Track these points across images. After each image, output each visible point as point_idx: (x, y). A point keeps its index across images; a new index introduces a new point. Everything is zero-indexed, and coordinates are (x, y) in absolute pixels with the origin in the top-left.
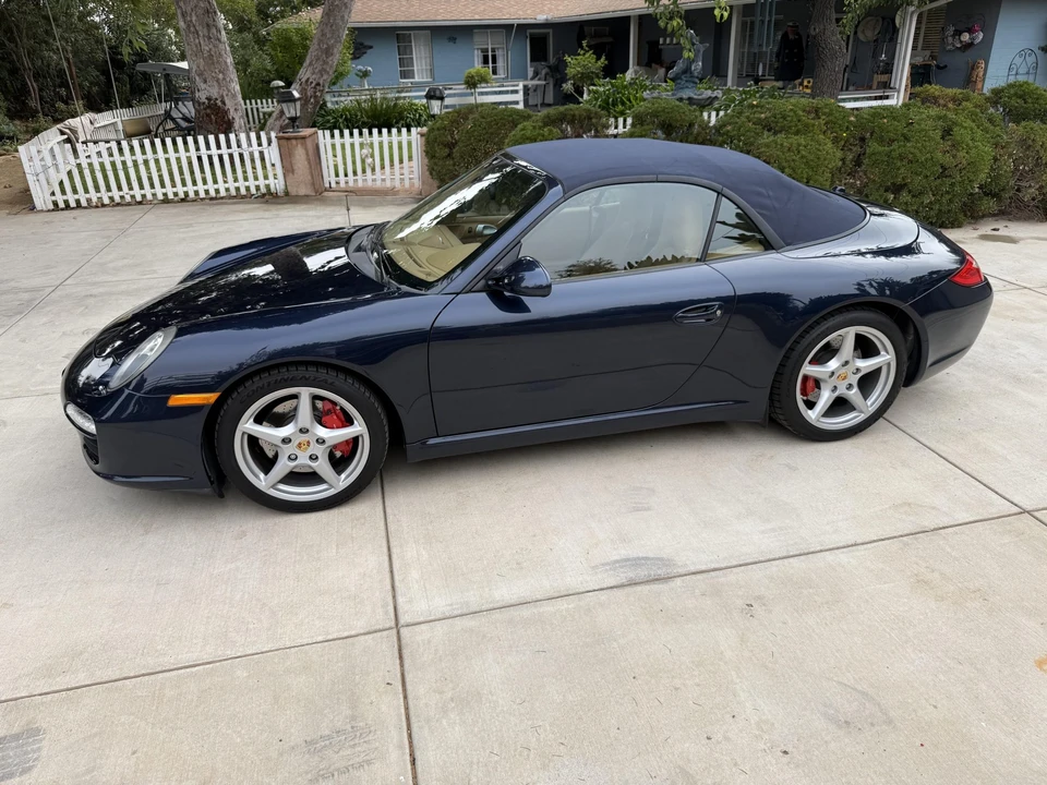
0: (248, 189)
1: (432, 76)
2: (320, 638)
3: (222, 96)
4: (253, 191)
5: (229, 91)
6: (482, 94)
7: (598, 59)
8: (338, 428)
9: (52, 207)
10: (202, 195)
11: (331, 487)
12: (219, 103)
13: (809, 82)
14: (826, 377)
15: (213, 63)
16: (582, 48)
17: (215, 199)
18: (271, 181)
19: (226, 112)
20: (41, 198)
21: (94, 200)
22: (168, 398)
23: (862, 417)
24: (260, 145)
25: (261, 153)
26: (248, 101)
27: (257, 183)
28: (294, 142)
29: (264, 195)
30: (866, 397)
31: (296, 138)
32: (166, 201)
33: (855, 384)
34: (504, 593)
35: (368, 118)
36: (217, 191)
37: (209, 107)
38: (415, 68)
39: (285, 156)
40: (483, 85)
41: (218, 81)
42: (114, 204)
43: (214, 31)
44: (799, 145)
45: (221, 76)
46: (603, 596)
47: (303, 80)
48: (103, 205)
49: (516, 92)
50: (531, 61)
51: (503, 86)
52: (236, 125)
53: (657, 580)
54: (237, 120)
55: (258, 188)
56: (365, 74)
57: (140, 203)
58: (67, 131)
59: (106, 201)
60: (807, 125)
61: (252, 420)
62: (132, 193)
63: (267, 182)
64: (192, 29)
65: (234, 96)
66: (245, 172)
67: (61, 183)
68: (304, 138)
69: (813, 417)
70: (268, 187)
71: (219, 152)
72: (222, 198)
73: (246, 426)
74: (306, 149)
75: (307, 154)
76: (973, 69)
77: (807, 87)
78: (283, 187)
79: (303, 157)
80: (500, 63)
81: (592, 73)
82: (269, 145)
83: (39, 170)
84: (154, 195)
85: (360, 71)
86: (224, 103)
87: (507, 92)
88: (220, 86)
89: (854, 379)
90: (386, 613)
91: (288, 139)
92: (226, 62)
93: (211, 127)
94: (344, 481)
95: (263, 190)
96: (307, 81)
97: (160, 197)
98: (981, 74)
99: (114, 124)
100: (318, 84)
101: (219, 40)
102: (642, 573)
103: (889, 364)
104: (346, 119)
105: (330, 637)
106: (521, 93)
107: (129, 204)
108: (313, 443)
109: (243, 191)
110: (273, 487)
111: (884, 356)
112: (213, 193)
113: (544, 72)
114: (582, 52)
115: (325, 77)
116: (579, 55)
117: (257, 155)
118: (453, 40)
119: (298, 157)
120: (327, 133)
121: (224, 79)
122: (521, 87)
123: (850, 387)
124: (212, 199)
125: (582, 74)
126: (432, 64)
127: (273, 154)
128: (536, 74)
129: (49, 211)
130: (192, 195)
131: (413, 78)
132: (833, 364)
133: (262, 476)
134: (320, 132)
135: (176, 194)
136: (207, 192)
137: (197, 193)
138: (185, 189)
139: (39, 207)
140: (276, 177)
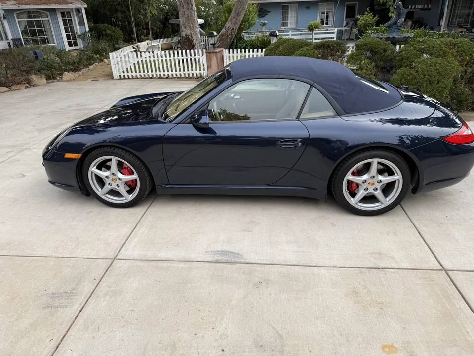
0: (193, 74)
1: (297, 25)
2: (86, 257)
3: (191, 34)
4: (195, 75)
5: (194, 32)
6: (316, 34)
7: (374, 17)
8: (128, 175)
9: (119, 78)
10: (175, 76)
11: (126, 199)
12: (190, 37)
14: (360, 183)
15: (189, 20)
16: (367, 12)
17: (180, 78)
18: (202, 71)
19: (192, 41)
20: (116, 74)
21: (134, 76)
22: (65, 154)
23: (383, 206)
24: (199, 55)
25: (199, 60)
26: (202, 36)
27: (196, 72)
28: (212, 54)
29: (199, 77)
30: (386, 196)
31: (213, 53)
32: (161, 78)
33: (378, 188)
34: (163, 255)
35: (260, 44)
36: (180, 75)
37: (186, 38)
38: (289, 22)
39: (209, 60)
40: (316, 30)
41: (190, 27)
42: (142, 78)
43: (190, 6)
44: (437, 63)
45: (191, 25)
46: (201, 264)
47: (227, 27)
48: (137, 78)
49: (334, 33)
50: (346, 18)
51: (328, 30)
52: (196, 47)
53: (229, 262)
54: (197, 44)
55: (197, 74)
56: (264, 24)
57: (151, 78)
58: (136, 47)
59: (139, 76)
60: (445, 53)
61: (95, 167)
62: (148, 73)
63: (200, 72)
64: (182, 5)
65: (197, 34)
66: (196, 67)
67: (127, 69)
68: (216, 53)
69: (353, 202)
70: (201, 74)
71: (183, 58)
72: (182, 78)
73: (93, 169)
74: (217, 58)
75: (217, 60)
78: (207, 74)
79: (216, 61)
80: (330, 19)
81: (370, 24)
82: (203, 55)
83: (116, 63)
84: (156, 75)
85: (262, 23)
86: (192, 37)
87: (328, 33)
88: (191, 30)
89: (378, 186)
90: (114, 252)
91: (210, 53)
92: (194, 19)
93: (186, 47)
94: (131, 197)
95: (199, 75)
96: (228, 28)
97: (159, 76)
99: (158, 45)
100: (233, 29)
101: (192, 10)
102: (225, 258)
103: (399, 180)
104: (251, 45)
105: (89, 257)
106: (336, 33)
107: (147, 78)
108: (118, 180)
109: (191, 75)
110: (104, 195)
111: (396, 176)
112: (179, 76)
113: (351, 23)
114: (366, 13)
115: (236, 26)
116: (365, 15)
117: (197, 60)
118: (308, 8)
119: (213, 61)
120: (227, 51)
121: (193, 26)
122: (336, 30)
123: (376, 190)
124: (178, 78)
125: (365, 24)
126: (297, 20)
127: (204, 60)
128: (347, 24)
129: (118, 79)
130: (171, 76)
131: (288, 26)
132: (365, 177)
133: (100, 190)
134: (224, 51)
135: (164, 75)
136: (176, 75)
137: (172, 75)
138: (168, 73)
139: (115, 78)
140: (204, 70)
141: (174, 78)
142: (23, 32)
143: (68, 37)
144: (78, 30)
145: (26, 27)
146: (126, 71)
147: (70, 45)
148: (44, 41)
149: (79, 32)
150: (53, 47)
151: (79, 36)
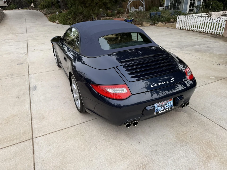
2: (29, 71)
4: (216, 33)
18: (221, 32)
20: (177, 26)
21: (185, 28)
23: (79, 108)
24: (222, 22)
25: (222, 24)
27: (217, 31)
29: (218, 35)
34: (32, 80)
39: (226, 25)
48: (186, 30)
57: (192, 31)
58: (208, 14)
59: (187, 29)
62: (191, 28)
63: (220, 32)
70: (219, 33)
71: (212, 22)
72: (208, 33)
78: (223, 34)
82: (225, 22)
83: (179, 21)
84: (195, 30)
95: (218, 33)
97: (196, 30)
102: (32, 88)
107: (190, 31)
109: (213, 33)
112: (206, 32)
117: (220, 24)
127: (224, 25)
135: (199, 30)
136: (205, 31)
137: (203, 31)
138: (201, 30)
139: (176, 28)
140: (222, 31)
141: (203, 33)
142: (171, 3)
143: (190, 7)
144: (196, 3)
145: (173, 2)
146: (187, 26)
147: (190, 10)
148: (178, 8)
149: (196, 5)
150: (181, 11)
151: (196, 6)
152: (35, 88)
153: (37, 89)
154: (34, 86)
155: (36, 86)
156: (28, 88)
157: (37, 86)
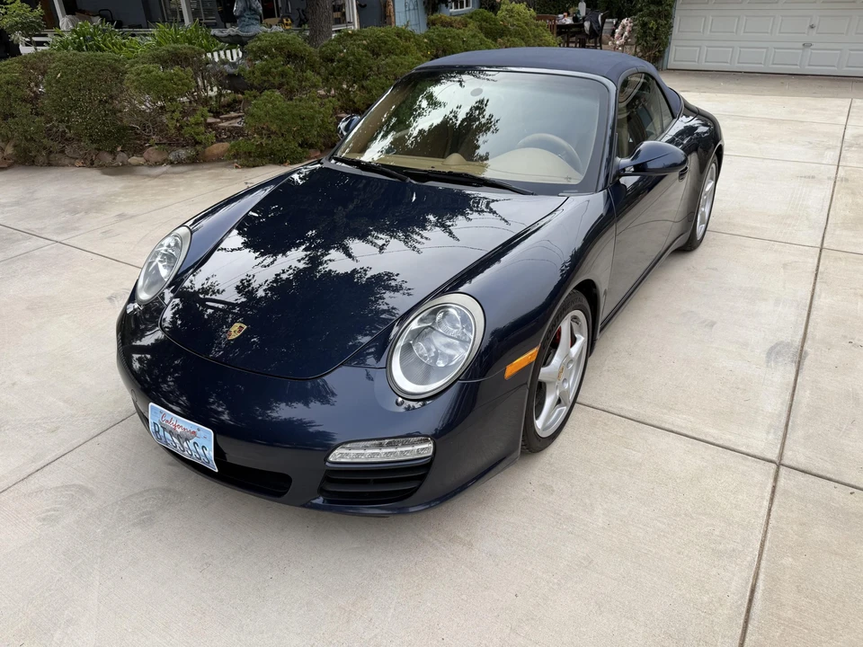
11: (565, 406)
13: (287, 20)
22: (505, 371)
34: (771, 408)
46: (806, 378)
53: (801, 355)
61: (543, 364)
76: (385, 7)
77: (287, 24)
90: (755, 462)
98: (392, 10)
102: (790, 355)
133: (538, 422)
152: (774, 352)
153: (768, 347)
154: (776, 363)
155: (768, 362)
156: (807, 363)
157: (764, 356)
